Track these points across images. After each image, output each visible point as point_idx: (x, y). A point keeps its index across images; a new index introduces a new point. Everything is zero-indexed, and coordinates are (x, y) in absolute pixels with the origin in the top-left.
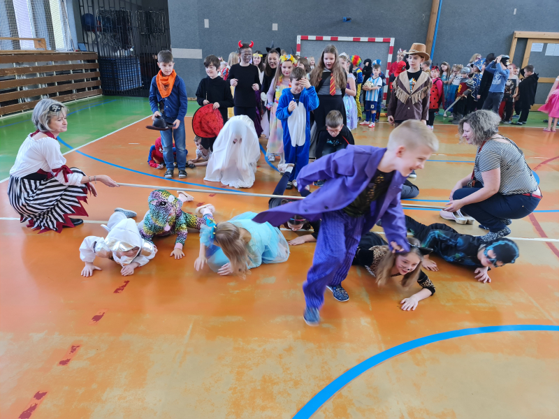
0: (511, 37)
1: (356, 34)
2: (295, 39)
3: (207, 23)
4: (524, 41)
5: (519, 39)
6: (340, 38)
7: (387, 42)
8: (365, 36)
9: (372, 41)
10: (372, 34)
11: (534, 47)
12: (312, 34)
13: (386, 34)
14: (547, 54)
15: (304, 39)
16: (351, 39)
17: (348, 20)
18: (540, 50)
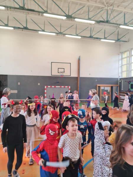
0: (96, 86)
1: (61, 85)
2: (44, 87)
3: (19, 84)
4: (99, 87)
5: (99, 86)
6: (56, 87)
7: (68, 87)
8: (63, 86)
9: (64, 87)
10: (64, 85)
11: (102, 88)
12: (49, 86)
13: (68, 86)
14: (105, 89)
15: (47, 87)
16: (59, 87)
17: (58, 82)
18: (103, 88)
